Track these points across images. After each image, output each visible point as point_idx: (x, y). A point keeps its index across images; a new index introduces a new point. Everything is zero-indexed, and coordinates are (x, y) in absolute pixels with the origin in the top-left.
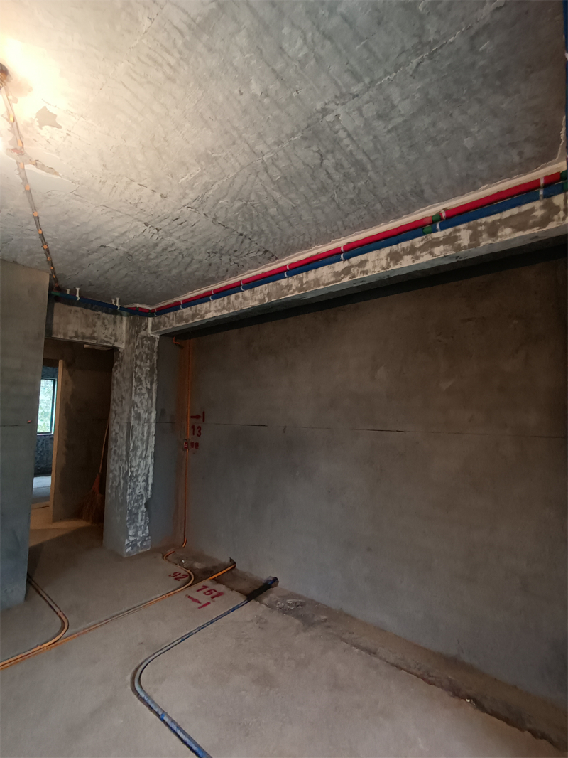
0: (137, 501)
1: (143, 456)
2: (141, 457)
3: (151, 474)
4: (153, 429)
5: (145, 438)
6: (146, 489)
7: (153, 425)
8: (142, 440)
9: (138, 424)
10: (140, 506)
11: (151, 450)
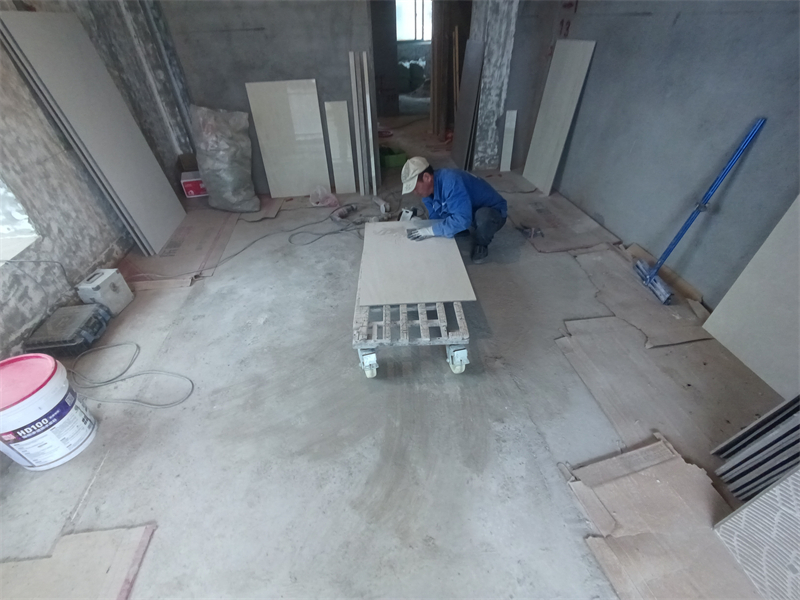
0: (487, 117)
1: (498, 64)
2: (495, 65)
3: (505, 87)
4: (513, 28)
5: (502, 40)
6: (498, 105)
7: (514, 21)
8: (498, 42)
9: (496, 20)
10: (490, 124)
11: (508, 56)
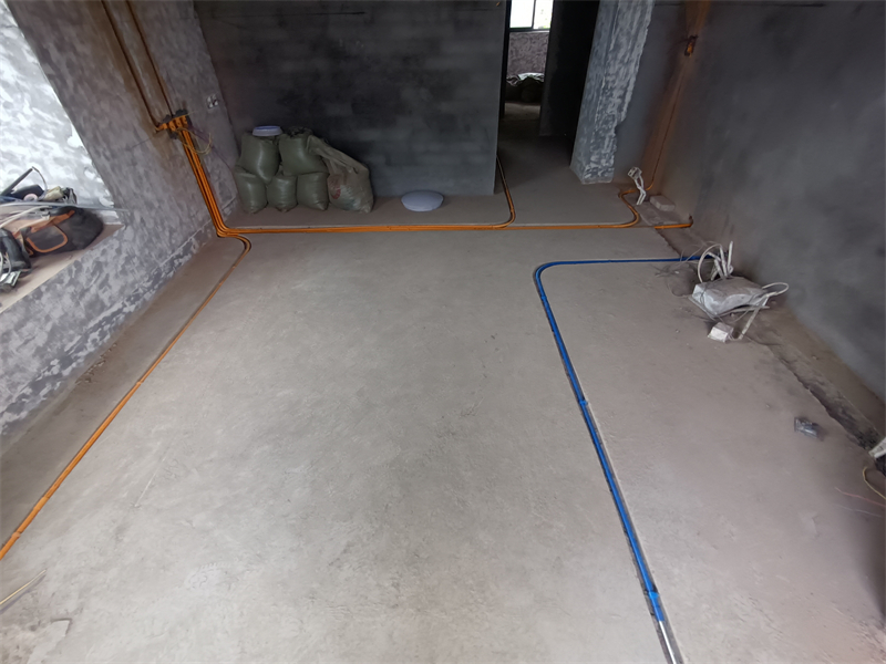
0: (606, 122)
1: (626, 60)
2: (622, 62)
3: (631, 88)
4: (648, 17)
5: (633, 32)
6: (620, 109)
7: (650, 9)
8: (629, 33)
9: (629, 8)
10: (609, 130)
